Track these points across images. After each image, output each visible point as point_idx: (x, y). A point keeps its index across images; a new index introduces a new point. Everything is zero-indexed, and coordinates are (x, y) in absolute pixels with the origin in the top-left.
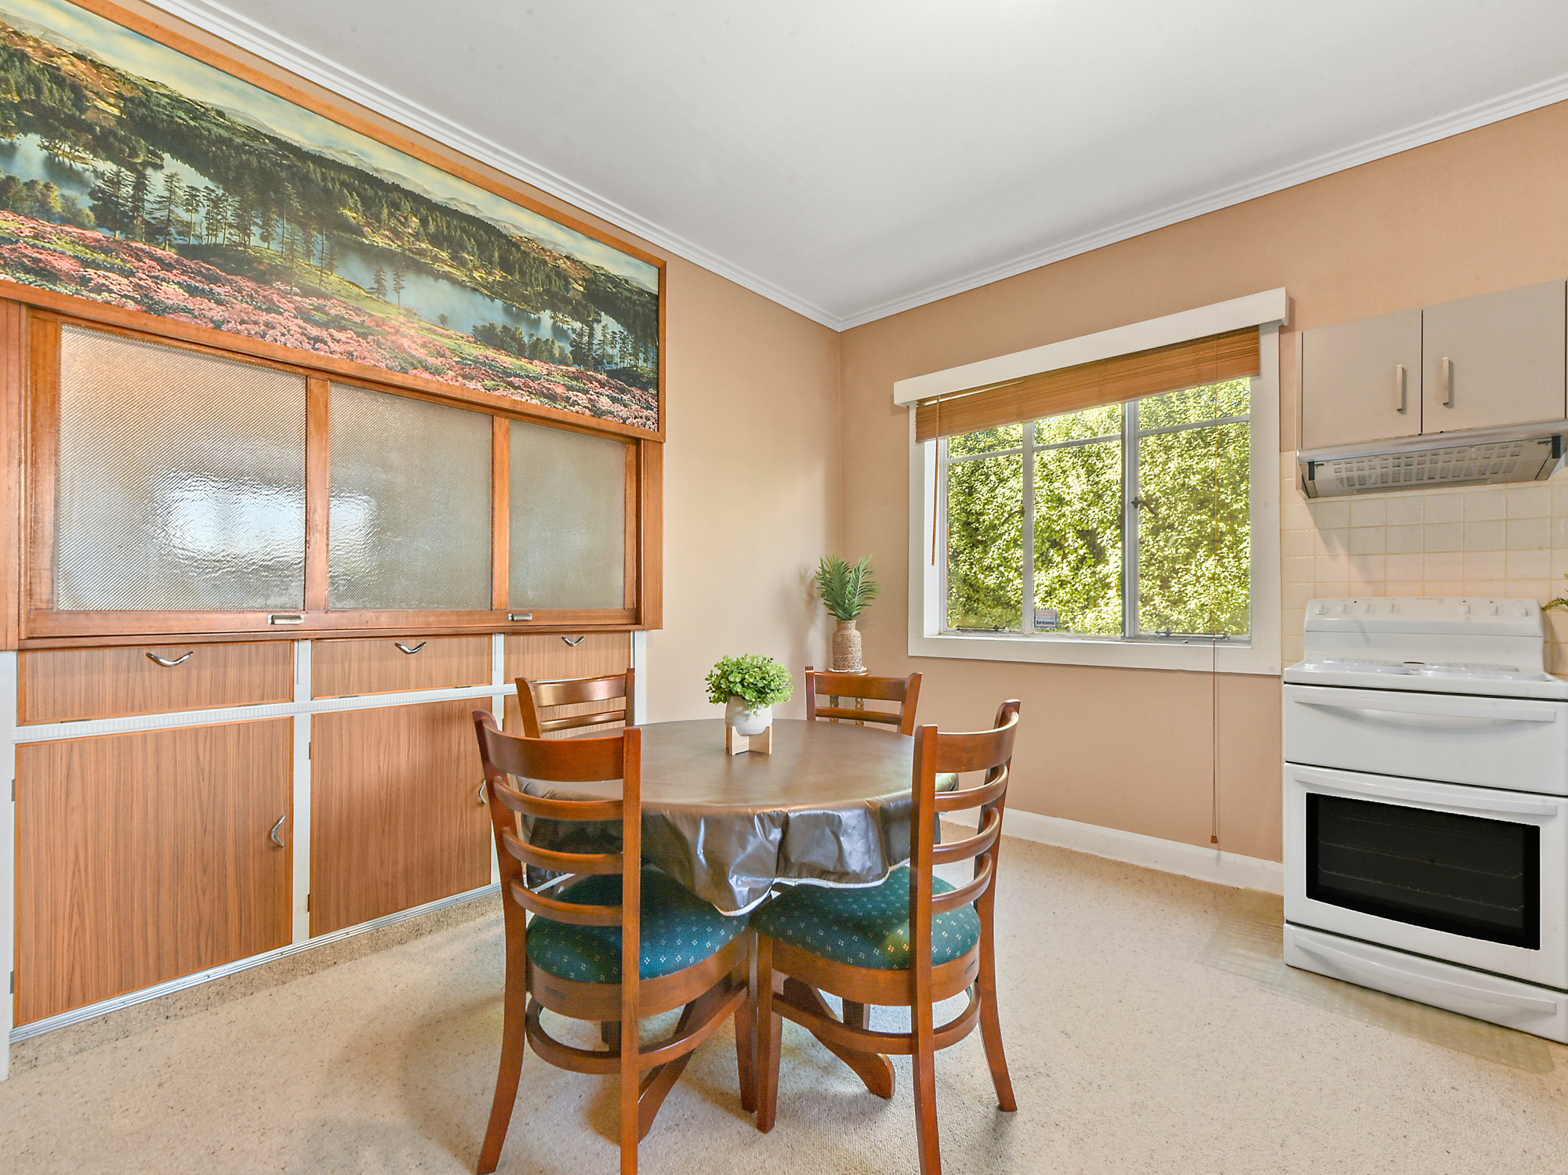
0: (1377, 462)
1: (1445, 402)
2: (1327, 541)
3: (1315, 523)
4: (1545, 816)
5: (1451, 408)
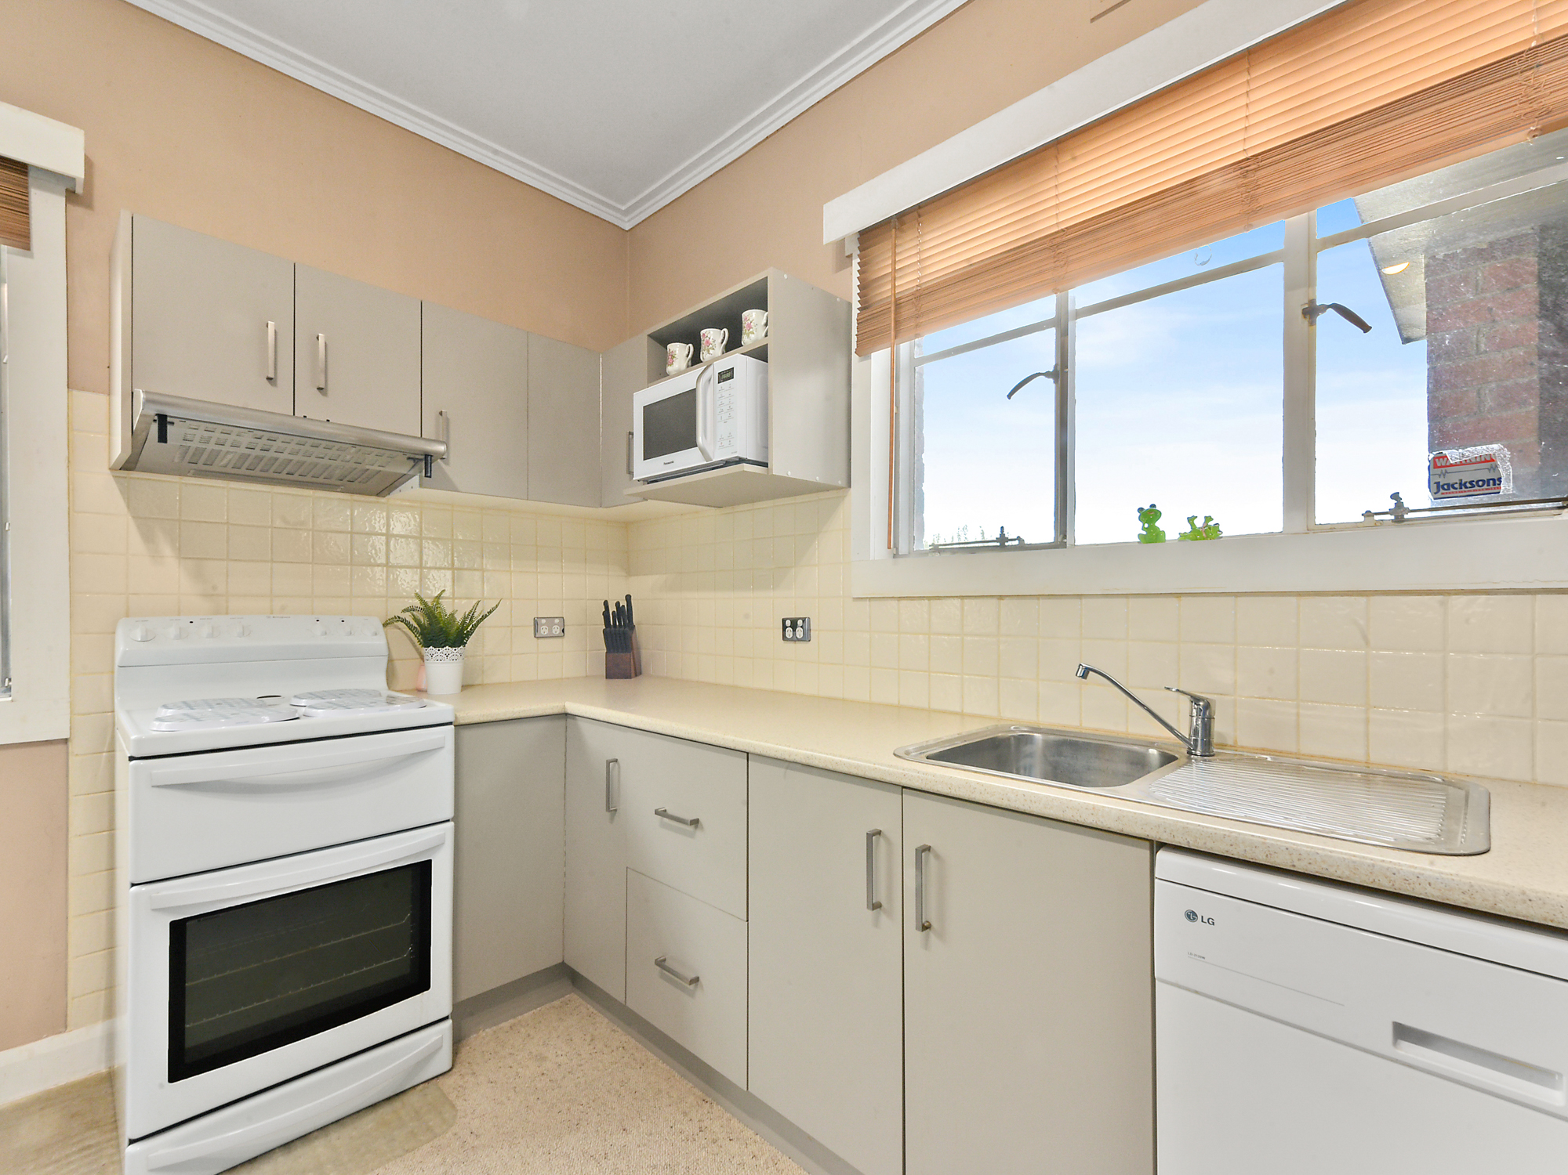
0: (247, 439)
1: (321, 386)
2: (148, 538)
3: (128, 507)
4: (436, 848)
5: (325, 394)
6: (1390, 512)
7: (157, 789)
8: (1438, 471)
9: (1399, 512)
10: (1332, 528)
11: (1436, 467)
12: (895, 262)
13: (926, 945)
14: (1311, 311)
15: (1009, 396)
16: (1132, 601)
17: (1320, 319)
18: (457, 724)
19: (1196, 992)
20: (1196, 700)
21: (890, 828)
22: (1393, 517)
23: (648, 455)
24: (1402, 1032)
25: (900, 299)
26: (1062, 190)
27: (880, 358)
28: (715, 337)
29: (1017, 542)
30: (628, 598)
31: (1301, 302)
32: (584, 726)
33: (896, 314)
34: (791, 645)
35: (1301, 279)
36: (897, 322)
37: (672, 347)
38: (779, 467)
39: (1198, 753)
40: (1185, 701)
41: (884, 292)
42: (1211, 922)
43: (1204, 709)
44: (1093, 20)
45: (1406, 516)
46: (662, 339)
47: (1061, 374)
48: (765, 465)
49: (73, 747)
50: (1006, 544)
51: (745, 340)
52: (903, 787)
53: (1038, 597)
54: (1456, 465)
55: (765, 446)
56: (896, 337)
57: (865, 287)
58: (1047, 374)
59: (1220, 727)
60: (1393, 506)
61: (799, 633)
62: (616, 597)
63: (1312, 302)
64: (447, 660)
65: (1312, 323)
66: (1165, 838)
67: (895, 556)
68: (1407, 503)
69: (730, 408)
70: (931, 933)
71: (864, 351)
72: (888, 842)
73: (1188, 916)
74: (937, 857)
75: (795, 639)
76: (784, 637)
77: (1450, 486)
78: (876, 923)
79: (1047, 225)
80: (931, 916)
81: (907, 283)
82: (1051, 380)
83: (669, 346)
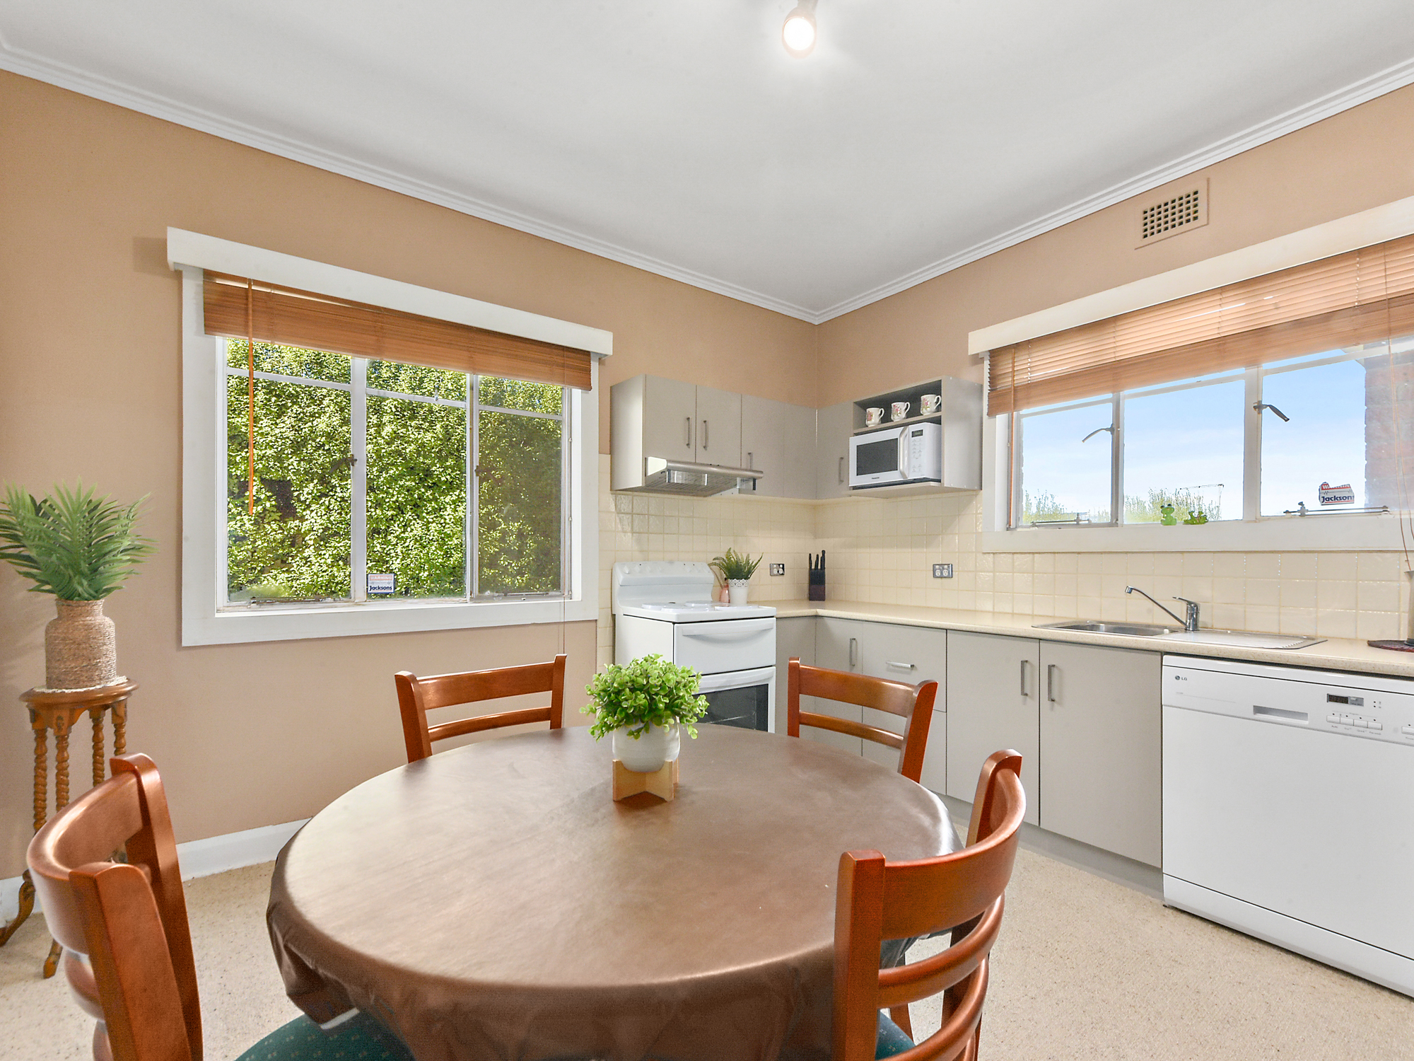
1: (705, 446)
2: (622, 522)
3: (616, 508)
4: (769, 679)
5: (706, 450)
6: (1298, 511)
7: (686, 638)
8: (1324, 491)
9: (1303, 513)
10: (1268, 518)
11: (1323, 489)
12: (1014, 367)
13: (1052, 709)
14: (1259, 407)
15: (1083, 441)
16: (1156, 555)
17: (1264, 410)
18: (778, 616)
19: (1180, 708)
20: (1189, 603)
21: (1034, 660)
22: (1299, 514)
23: (860, 471)
24: (1258, 710)
25: (1017, 387)
26: (1118, 339)
27: (1001, 419)
28: (900, 409)
29: (1087, 522)
30: (824, 552)
31: (1254, 402)
32: (828, 621)
33: (1014, 395)
34: (939, 580)
35: (1254, 389)
36: (1015, 400)
37: (870, 410)
38: (947, 482)
39: (1191, 629)
40: (1184, 605)
41: (1005, 383)
42: (1186, 679)
43: (1193, 609)
44: (1136, 249)
45: (1306, 514)
46: (864, 405)
47: (1115, 430)
48: (939, 481)
49: (598, 622)
50: (1080, 523)
51: (923, 411)
52: (1040, 639)
53: (1101, 553)
54: (1333, 489)
55: (939, 470)
56: (1014, 408)
57: (993, 379)
58: (1107, 429)
59: (1202, 618)
60: (1299, 509)
61: (945, 573)
62: (816, 552)
63: (1260, 402)
64: (743, 586)
65: (1260, 413)
66: (1168, 650)
67: (1008, 529)
68: (1307, 507)
69: (920, 451)
70: (1055, 704)
71: (992, 413)
72: (1032, 666)
73: (1176, 678)
74: (1060, 670)
75: (941, 577)
76: (934, 576)
77: (1330, 499)
78: (1024, 703)
79: (1109, 357)
80: (1055, 696)
81: (1022, 378)
82: (1110, 432)
83: (868, 410)
